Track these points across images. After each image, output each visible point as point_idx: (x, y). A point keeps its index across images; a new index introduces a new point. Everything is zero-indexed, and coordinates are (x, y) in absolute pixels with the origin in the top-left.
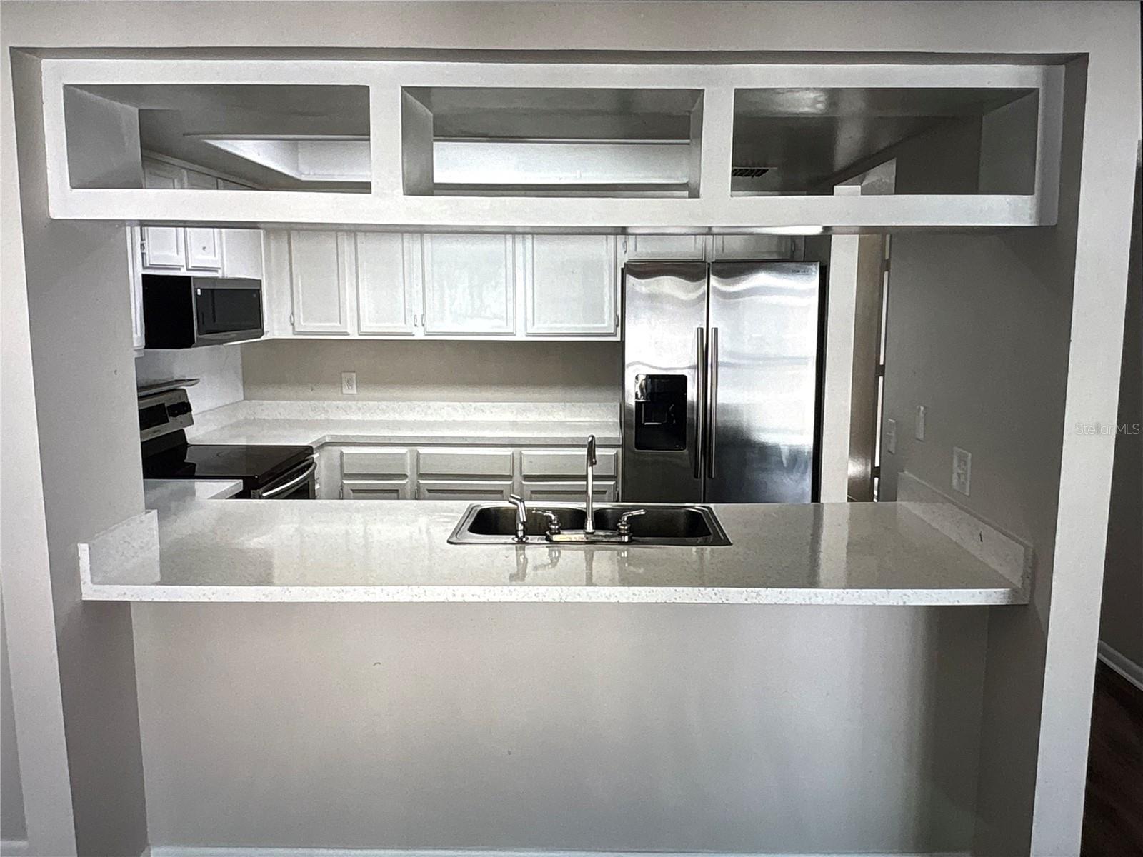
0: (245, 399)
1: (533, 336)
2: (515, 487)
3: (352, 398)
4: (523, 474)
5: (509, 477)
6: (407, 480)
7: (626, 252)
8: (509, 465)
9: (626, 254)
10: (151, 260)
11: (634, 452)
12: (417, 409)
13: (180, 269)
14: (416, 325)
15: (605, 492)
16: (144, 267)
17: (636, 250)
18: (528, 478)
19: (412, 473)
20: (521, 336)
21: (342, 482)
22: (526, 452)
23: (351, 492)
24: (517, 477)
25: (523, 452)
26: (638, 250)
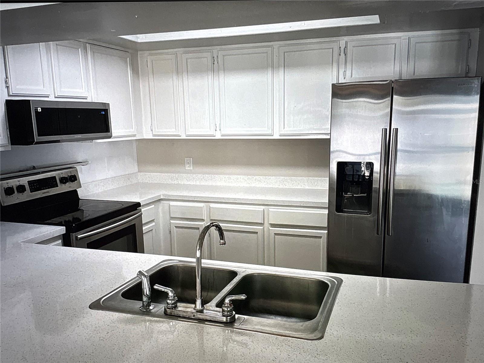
0: (139, 172)
1: (283, 136)
2: (265, 230)
3: (190, 172)
4: (269, 223)
5: (261, 224)
6: (204, 222)
7: (345, 78)
8: (261, 217)
9: (345, 79)
10: (13, 91)
11: (335, 214)
12: (224, 179)
13: (48, 97)
14: (216, 130)
15: (321, 237)
16: (9, 95)
17: (352, 76)
18: (273, 225)
19: (207, 218)
20: (276, 136)
21: (170, 222)
22: (272, 209)
23: (175, 228)
24: (266, 225)
25: (270, 209)
26: (353, 76)
